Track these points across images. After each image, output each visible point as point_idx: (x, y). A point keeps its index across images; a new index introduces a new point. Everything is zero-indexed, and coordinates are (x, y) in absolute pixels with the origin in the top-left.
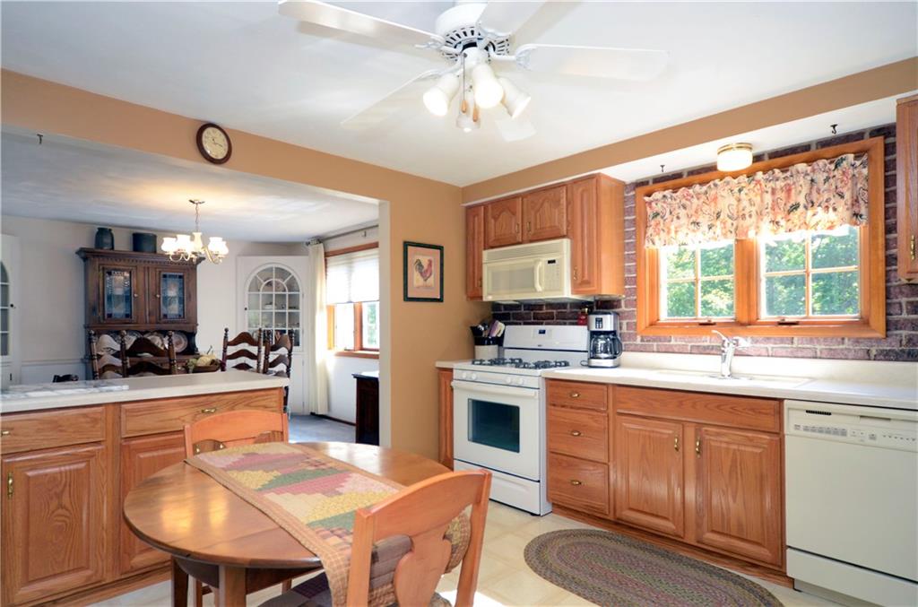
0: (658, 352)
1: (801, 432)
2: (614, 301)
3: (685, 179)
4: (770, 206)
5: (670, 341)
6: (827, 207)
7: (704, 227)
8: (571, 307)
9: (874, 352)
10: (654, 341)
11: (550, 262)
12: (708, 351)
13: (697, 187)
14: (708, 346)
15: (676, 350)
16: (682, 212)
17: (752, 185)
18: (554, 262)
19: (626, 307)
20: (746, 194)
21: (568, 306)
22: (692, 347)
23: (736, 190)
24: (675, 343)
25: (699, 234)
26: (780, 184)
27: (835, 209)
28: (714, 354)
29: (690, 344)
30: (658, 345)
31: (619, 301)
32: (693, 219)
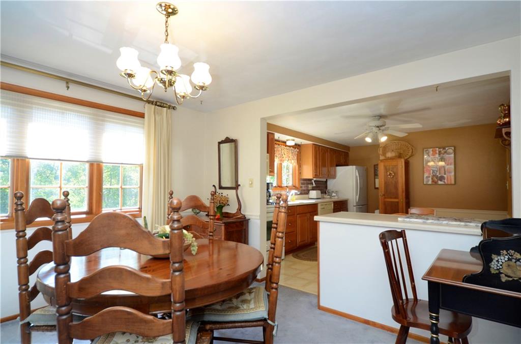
1: (321, 210)
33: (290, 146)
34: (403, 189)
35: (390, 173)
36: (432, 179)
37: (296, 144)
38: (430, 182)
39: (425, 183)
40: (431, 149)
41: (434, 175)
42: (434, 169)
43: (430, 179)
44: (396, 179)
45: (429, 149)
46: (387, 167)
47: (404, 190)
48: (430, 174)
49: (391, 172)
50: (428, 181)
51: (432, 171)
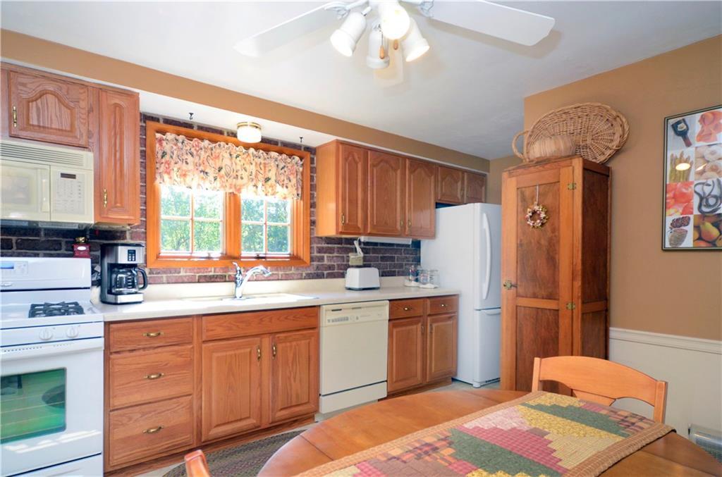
0: (168, 283)
1: (331, 323)
2: (117, 232)
3: (195, 131)
4: (254, 173)
5: (179, 272)
6: (283, 185)
7: (211, 177)
8: (45, 235)
9: (304, 275)
10: (165, 273)
11: (63, 175)
12: (213, 280)
13: (206, 143)
14: (214, 276)
15: (186, 280)
16: (190, 159)
17: (245, 156)
18: (73, 177)
19: (132, 239)
20: (240, 161)
21: (42, 233)
22: (199, 277)
23: (235, 155)
24: (185, 274)
25: (207, 182)
26: (261, 160)
27: (287, 187)
28: (218, 282)
29: (198, 275)
30: (167, 277)
31: (123, 232)
32: (202, 168)
33: (247, 146)
34: (573, 264)
35: (534, 213)
36: (697, 227)
37: (264, 140)
38: (688, 242)
39: (668, 245)
40: (698, 116)
41: (703, 216)
42: (707, 190)
43: (690, 228)
44: (553, 231)
45: (687, 118)
46: (528, 193)
47: (579, 267)
48: (688, 210)
49: (536, 208)
50: (681, 237)
51: (696, 201)
